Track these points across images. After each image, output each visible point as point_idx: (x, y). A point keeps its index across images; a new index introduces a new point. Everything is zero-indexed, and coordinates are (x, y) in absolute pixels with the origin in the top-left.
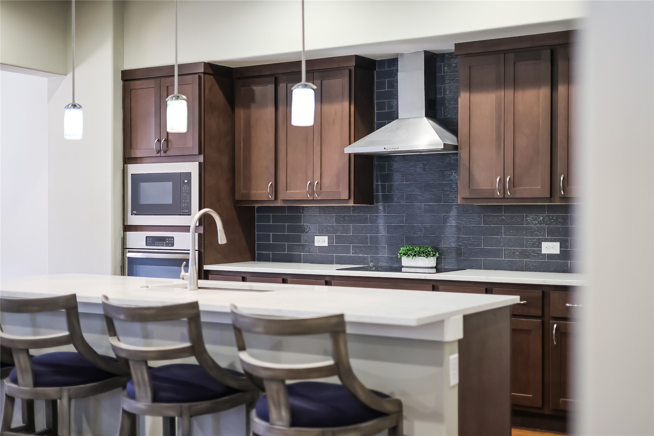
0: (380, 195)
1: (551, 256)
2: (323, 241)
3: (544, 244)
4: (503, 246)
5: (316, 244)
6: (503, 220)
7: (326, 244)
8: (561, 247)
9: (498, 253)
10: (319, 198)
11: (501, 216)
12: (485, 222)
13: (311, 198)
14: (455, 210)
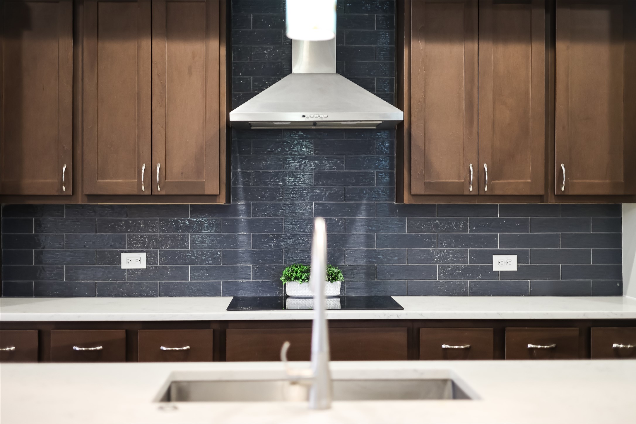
0: (241, 189)
1: (505, 274)
2: (138, 261)
3: (495, 258)
4: (437, 262)
5: (124, 266)
6: (436, 225)
7: (143, 265)
8: (519, 261)
9: (430, 272)
10: (163, 193)
11: (435, 220)
12: (410, 229)
13: (148, 193)
14: (363, 213)
